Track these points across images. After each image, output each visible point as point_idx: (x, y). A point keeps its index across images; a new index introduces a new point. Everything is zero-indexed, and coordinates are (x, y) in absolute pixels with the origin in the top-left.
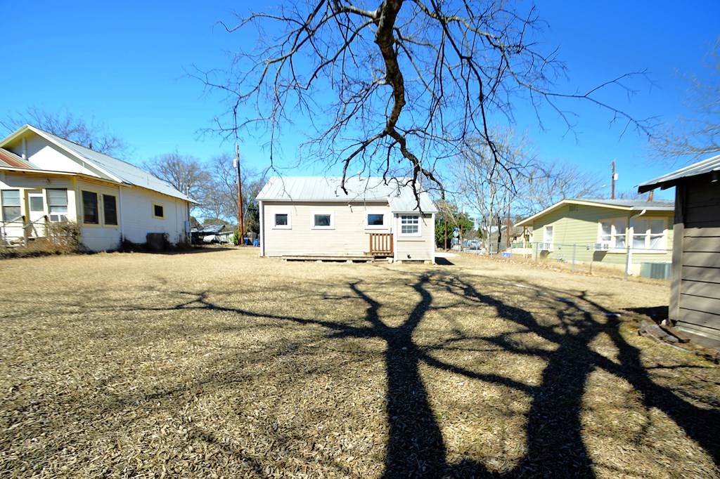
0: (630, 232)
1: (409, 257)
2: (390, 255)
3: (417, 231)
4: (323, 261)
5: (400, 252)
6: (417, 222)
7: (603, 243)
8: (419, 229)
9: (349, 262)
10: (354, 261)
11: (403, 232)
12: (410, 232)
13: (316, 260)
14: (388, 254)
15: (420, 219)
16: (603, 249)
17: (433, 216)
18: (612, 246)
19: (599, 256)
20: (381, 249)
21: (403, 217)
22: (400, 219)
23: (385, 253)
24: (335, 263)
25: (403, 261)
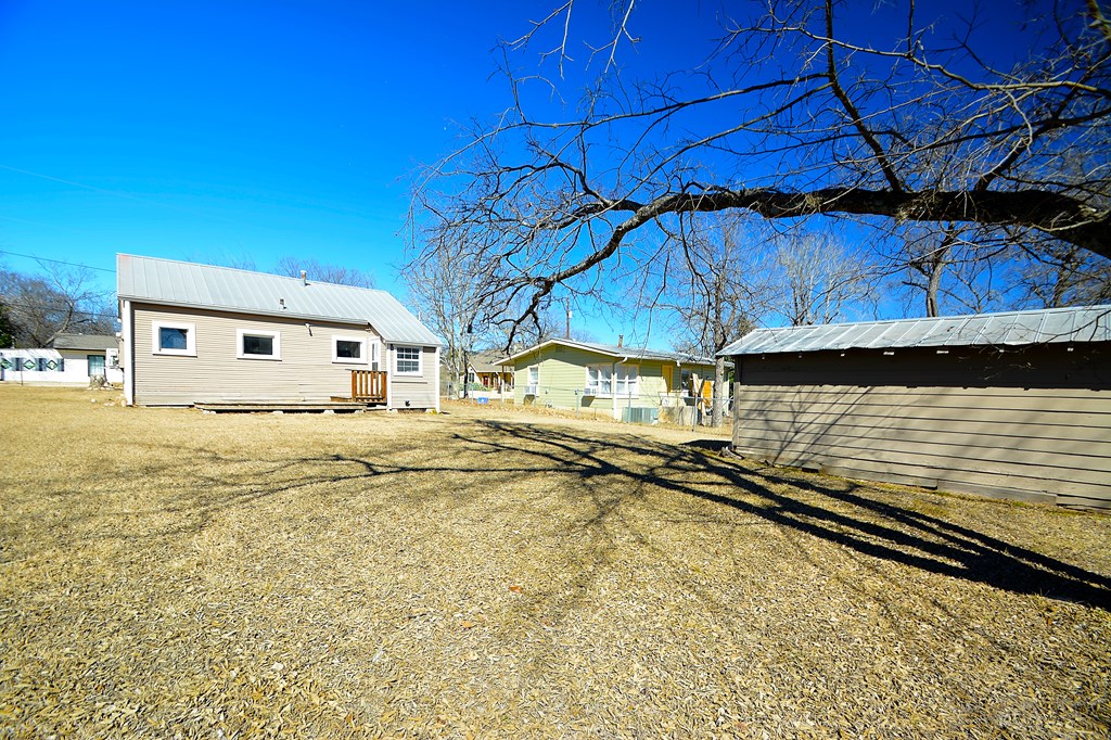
0: (614, 378)
1: (407, 404)
2: (382, 401)
3: (417, 369)
4: (285, 411)
5: (394, 398)
6: (417, 357)
7: (592, 388)
8: (420, 366)
9: (329, 413)
10: (336, 411)
11: (400, 369)
12: (407, 369)
13: (272, 411)
14: (378, 400)
15: (421, 354)
16: (592, 394)
17: (438, 350)
18: (600, 391)
19: (587, 401)
20: (369, 393)
21: (399, 350)
22: (395, 352)
23: (373, 399)
24: (307, 414)
25: (399, 410)
